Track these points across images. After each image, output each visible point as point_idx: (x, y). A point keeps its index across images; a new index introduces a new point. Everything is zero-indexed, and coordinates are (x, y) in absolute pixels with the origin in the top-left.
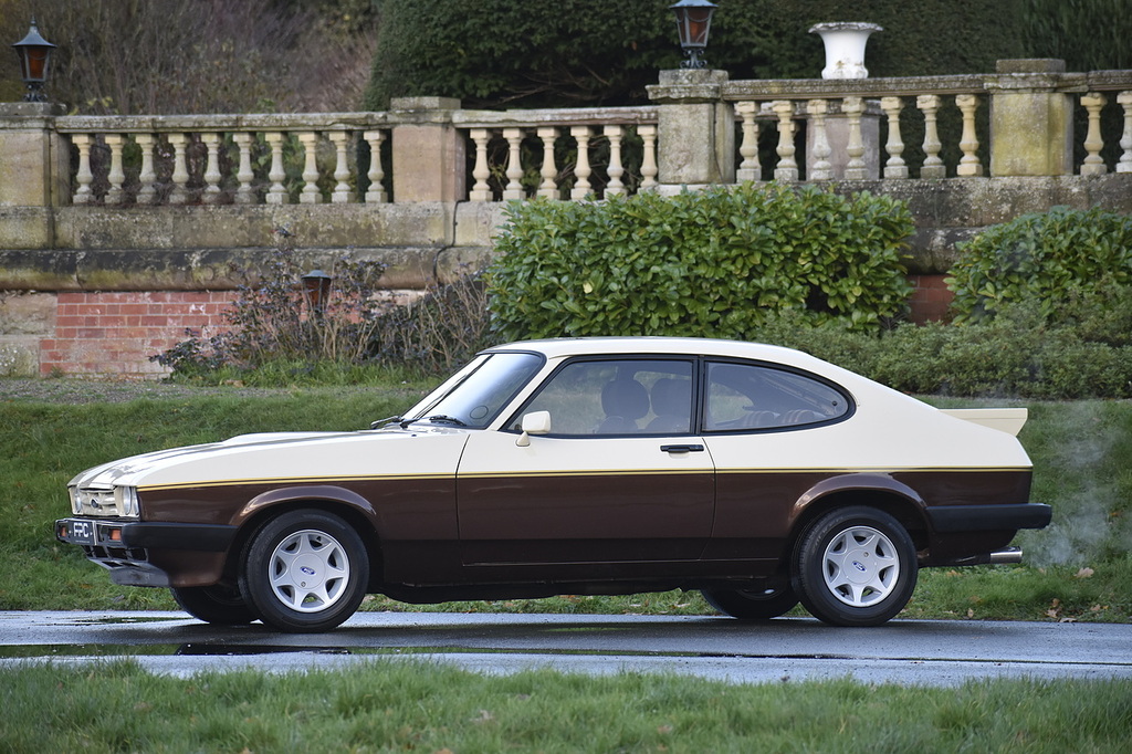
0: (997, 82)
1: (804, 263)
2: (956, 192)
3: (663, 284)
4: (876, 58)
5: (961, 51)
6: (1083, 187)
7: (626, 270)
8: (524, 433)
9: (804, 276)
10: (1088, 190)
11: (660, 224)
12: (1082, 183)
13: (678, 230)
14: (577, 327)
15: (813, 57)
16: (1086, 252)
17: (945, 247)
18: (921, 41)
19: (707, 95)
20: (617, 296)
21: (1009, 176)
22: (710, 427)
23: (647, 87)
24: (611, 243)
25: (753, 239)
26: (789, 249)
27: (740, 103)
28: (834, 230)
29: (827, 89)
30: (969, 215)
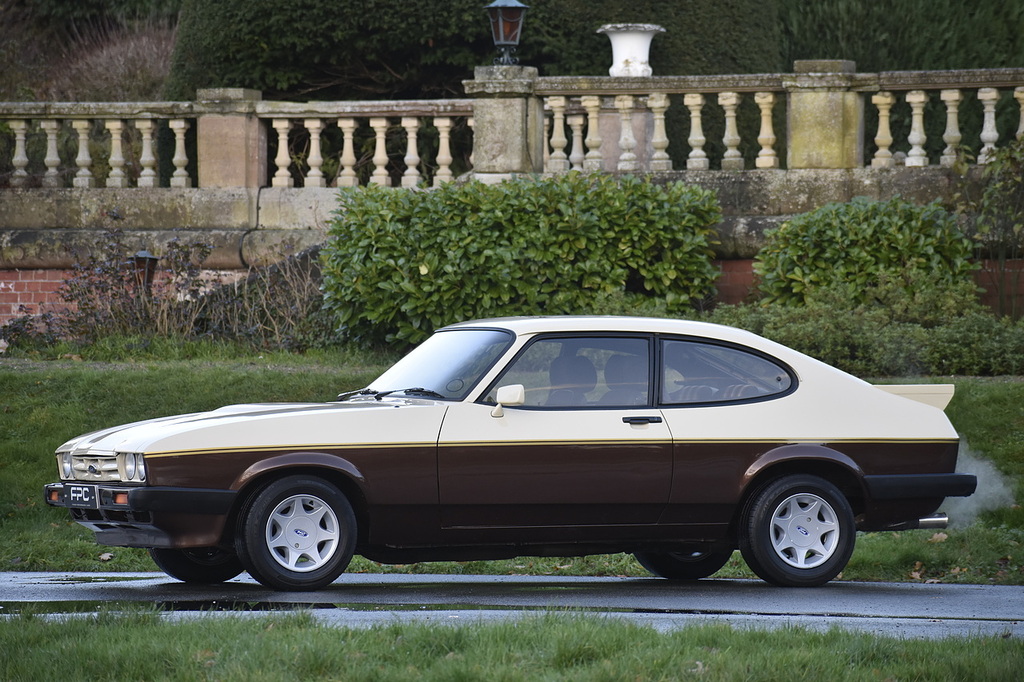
0: (795, 81)
1: (624, 248)
2: (756, 183)
3: (495, 266)
4: (658, 57)
5: (731, 52)
6: (875, 179)
7: (460, 253)
8: (499, 406)
9: (624, 260)
10: (879, 182)
11: (492, 211)
12: (873, 175)
13: (509, 216)
14: (413, 306)
15: (600, 57)
16: (888, 239)
17: (747, 234)
18: (697, 41)
19: (520, 89)
20: (452, 278)
21: (805, 168)
22: (666, 400)
23: (464, 82)
24: (444, 228)
25: (579, 225)
26: (611, 234)
27: (551, 98)
28: (652, 218)
29: (634, 86)
30: (767, 204)
